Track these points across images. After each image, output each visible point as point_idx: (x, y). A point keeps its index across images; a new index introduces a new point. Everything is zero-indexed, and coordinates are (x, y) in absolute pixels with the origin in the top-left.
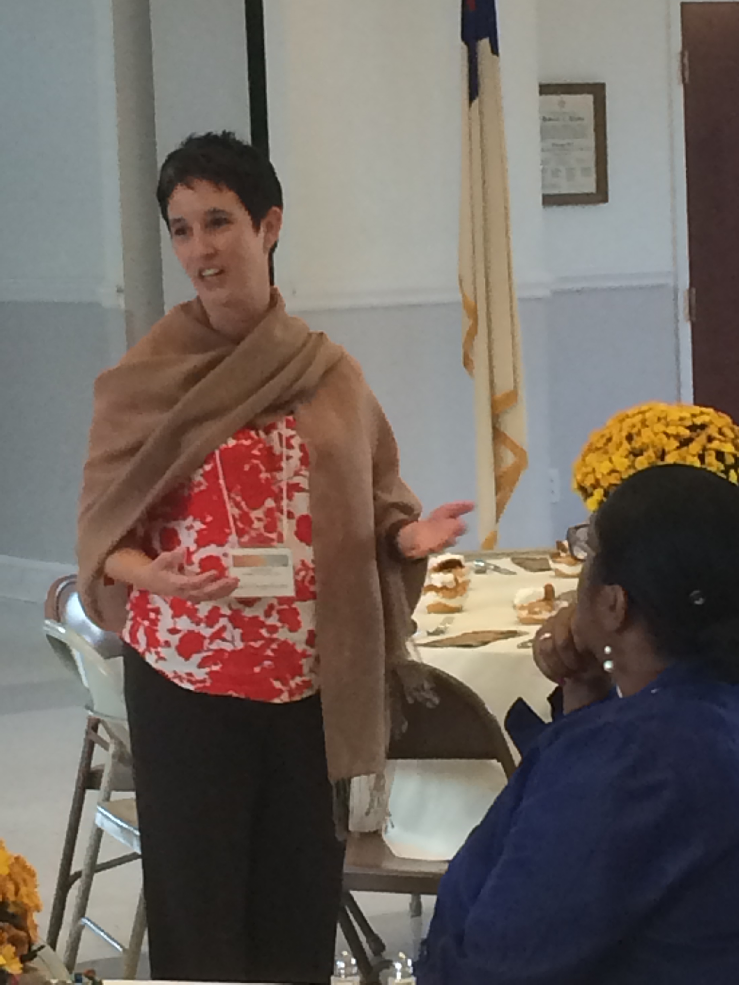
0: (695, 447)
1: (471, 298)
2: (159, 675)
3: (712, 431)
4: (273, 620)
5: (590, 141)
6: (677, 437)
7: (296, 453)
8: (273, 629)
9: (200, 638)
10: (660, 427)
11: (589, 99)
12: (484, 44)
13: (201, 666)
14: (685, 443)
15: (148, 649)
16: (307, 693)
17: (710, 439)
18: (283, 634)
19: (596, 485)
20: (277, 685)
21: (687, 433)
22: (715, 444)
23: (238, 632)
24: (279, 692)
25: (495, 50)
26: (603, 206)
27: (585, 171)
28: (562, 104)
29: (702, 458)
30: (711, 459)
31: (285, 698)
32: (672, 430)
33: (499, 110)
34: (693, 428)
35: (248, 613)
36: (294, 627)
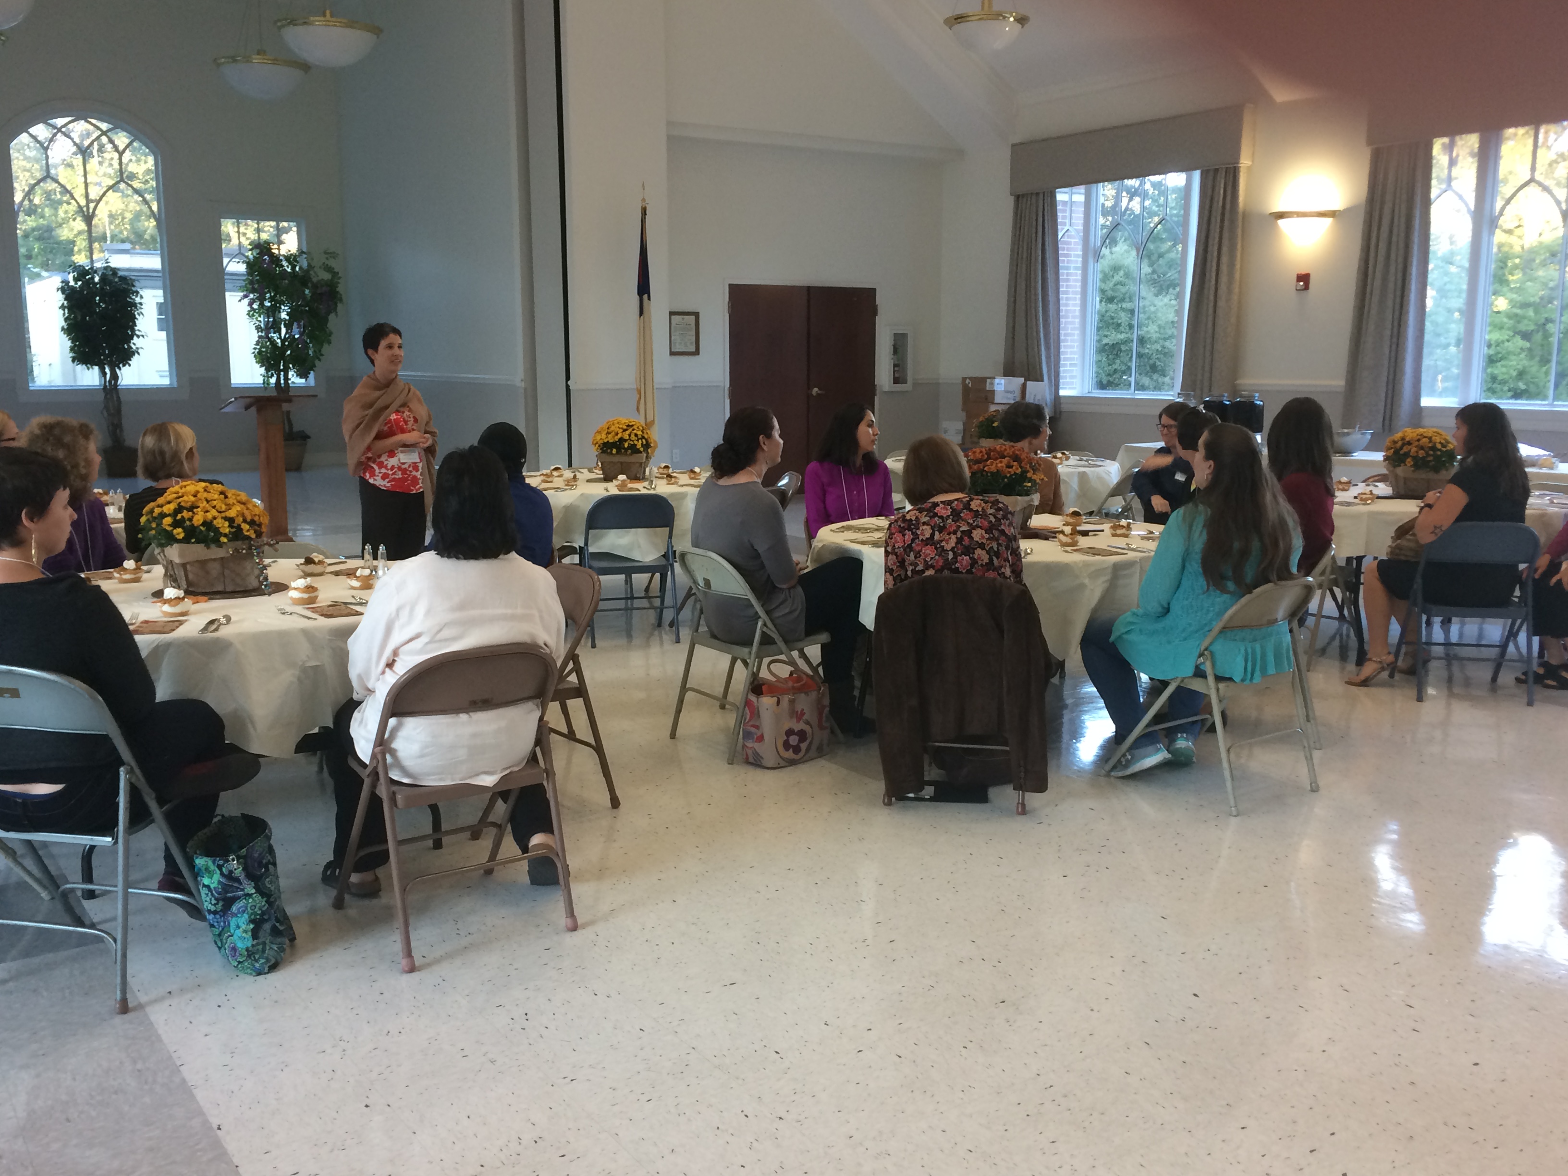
0: (628, 432)
1: (639, 387)
2: (373, 486)
3: (635, 427)
4: (411, 469)
5: (693, 332)
6: (622, 428)
7: (412, 419)
8: (411, 472)
9: (389, 474)
10: (618, 425)
11: (693, 317)
12: (645, 296)
13: (388, 482)
14: (625, 430)
15: (370, 478)
16: (421, 490)
17: (633, 430)
18: (414, 473)
19: (597, 443)
20: (412, 488)
21: (625, 427)
22: (635, 431)
23: (400, 473)
24: (413, 490)
25: (649, 299)
26: (697, 356)
27: (691, 343)
28: (683, 319)
29: (630, 435)
30: (633, 437)
31: (414, 492)
32: (621, 426)
33: (650, 322)
34: (628, 426)
35: (403, 466)
36: (417, 471)
